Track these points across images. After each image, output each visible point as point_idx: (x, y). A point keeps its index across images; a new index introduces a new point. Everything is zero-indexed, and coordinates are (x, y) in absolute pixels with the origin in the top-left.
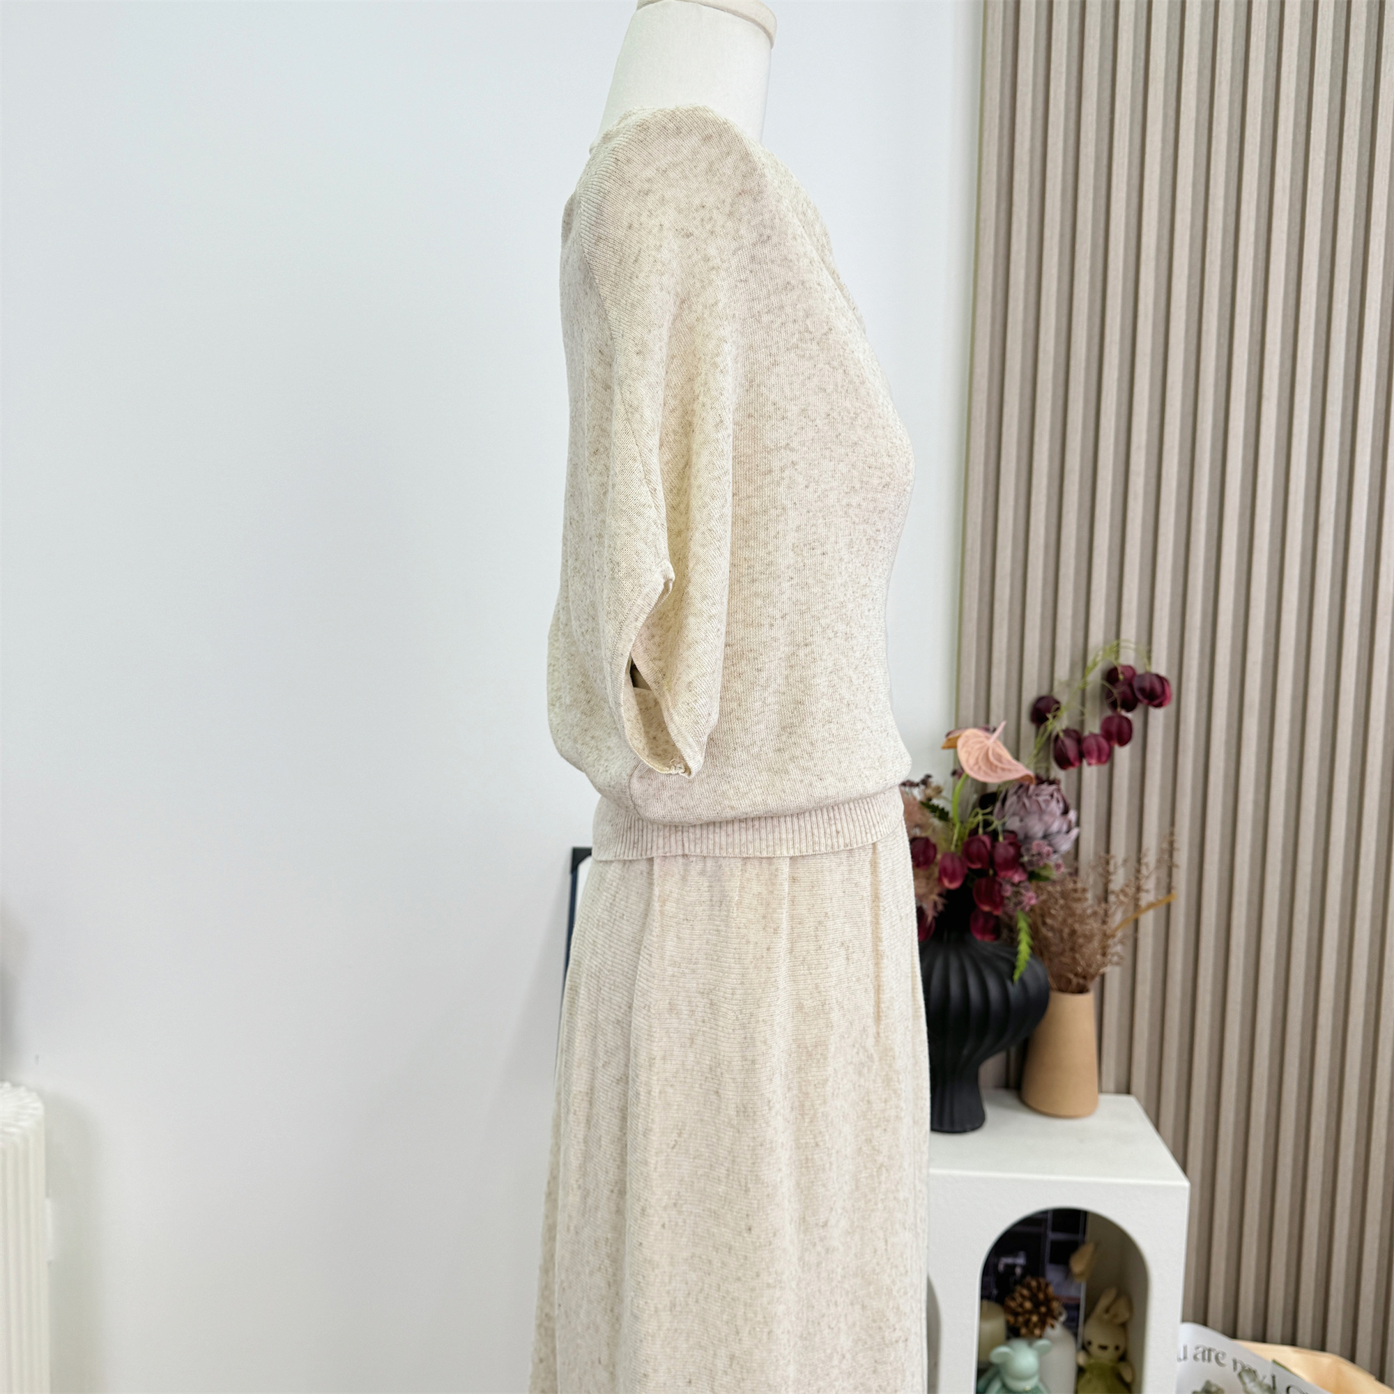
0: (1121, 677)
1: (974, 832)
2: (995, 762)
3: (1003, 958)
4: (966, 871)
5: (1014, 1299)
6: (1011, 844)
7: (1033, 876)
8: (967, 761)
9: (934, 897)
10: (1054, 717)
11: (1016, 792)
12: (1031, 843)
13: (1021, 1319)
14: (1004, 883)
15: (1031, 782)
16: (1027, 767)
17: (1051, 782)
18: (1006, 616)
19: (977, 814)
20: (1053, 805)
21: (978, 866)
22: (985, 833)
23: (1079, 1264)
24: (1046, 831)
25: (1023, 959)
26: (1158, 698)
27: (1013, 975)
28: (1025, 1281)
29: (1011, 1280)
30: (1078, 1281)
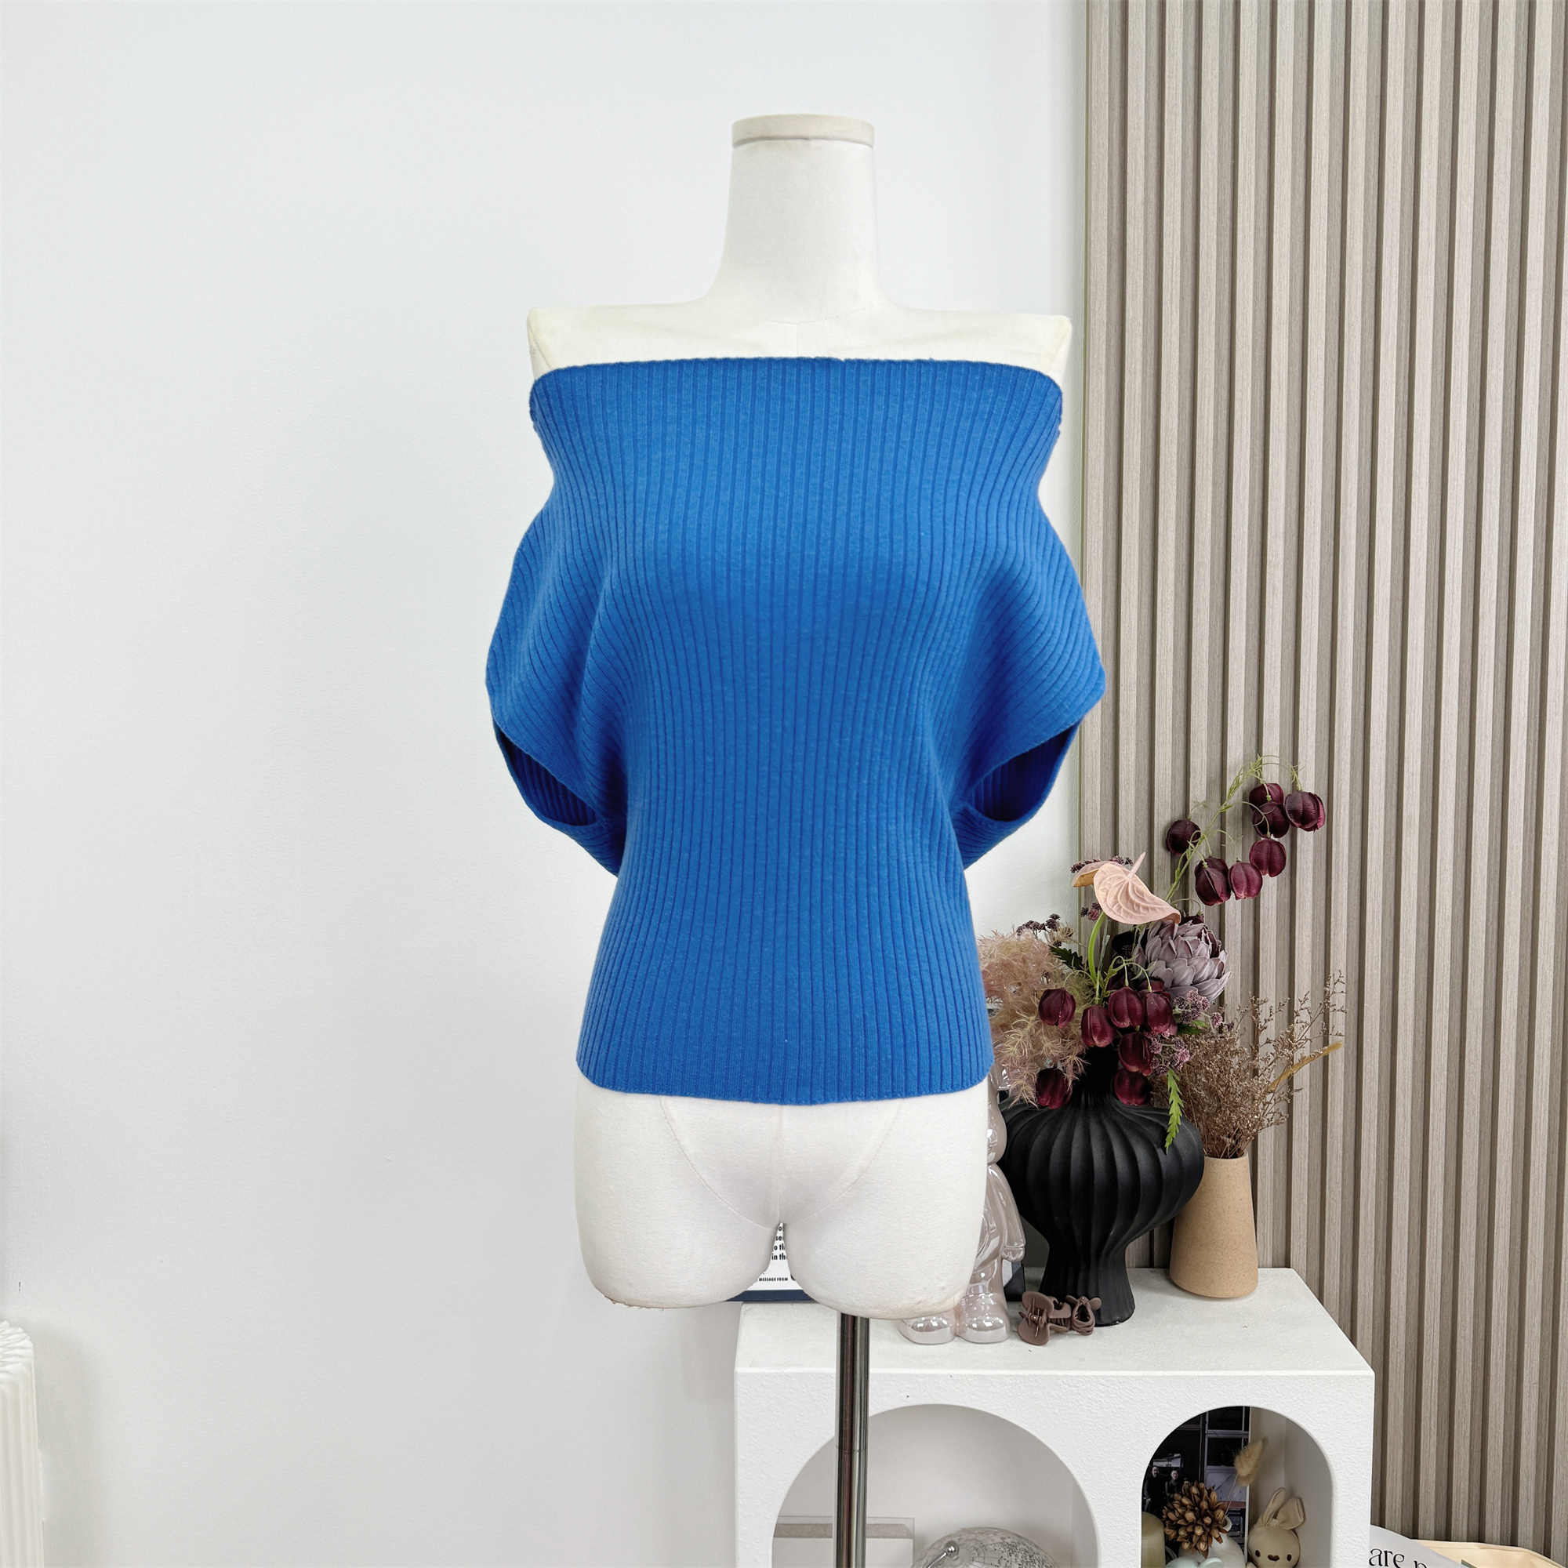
0: (1269, 796)
2: (1137, 901)
3: (1151, 1122)
5: (1174, 1512)
6: (1160, 993)
7: (1182, 1029)
8: (1107, 902)
10: (1195, 844)
11: (1157, 934)
12: (1180, 992)
14: (1154, 1041)
15: (1176, 922)
17: (1197, 920)
18: (1133, 729)
20: (1202, 946)
23: (1245, 1465)
24: (1196, 977)
25: (1175, 1124)
26: (1312, 820)
27: (1165, 1142)
28: (1183, 1486)
29: (1166, 1485)
30: (1243, 1484)
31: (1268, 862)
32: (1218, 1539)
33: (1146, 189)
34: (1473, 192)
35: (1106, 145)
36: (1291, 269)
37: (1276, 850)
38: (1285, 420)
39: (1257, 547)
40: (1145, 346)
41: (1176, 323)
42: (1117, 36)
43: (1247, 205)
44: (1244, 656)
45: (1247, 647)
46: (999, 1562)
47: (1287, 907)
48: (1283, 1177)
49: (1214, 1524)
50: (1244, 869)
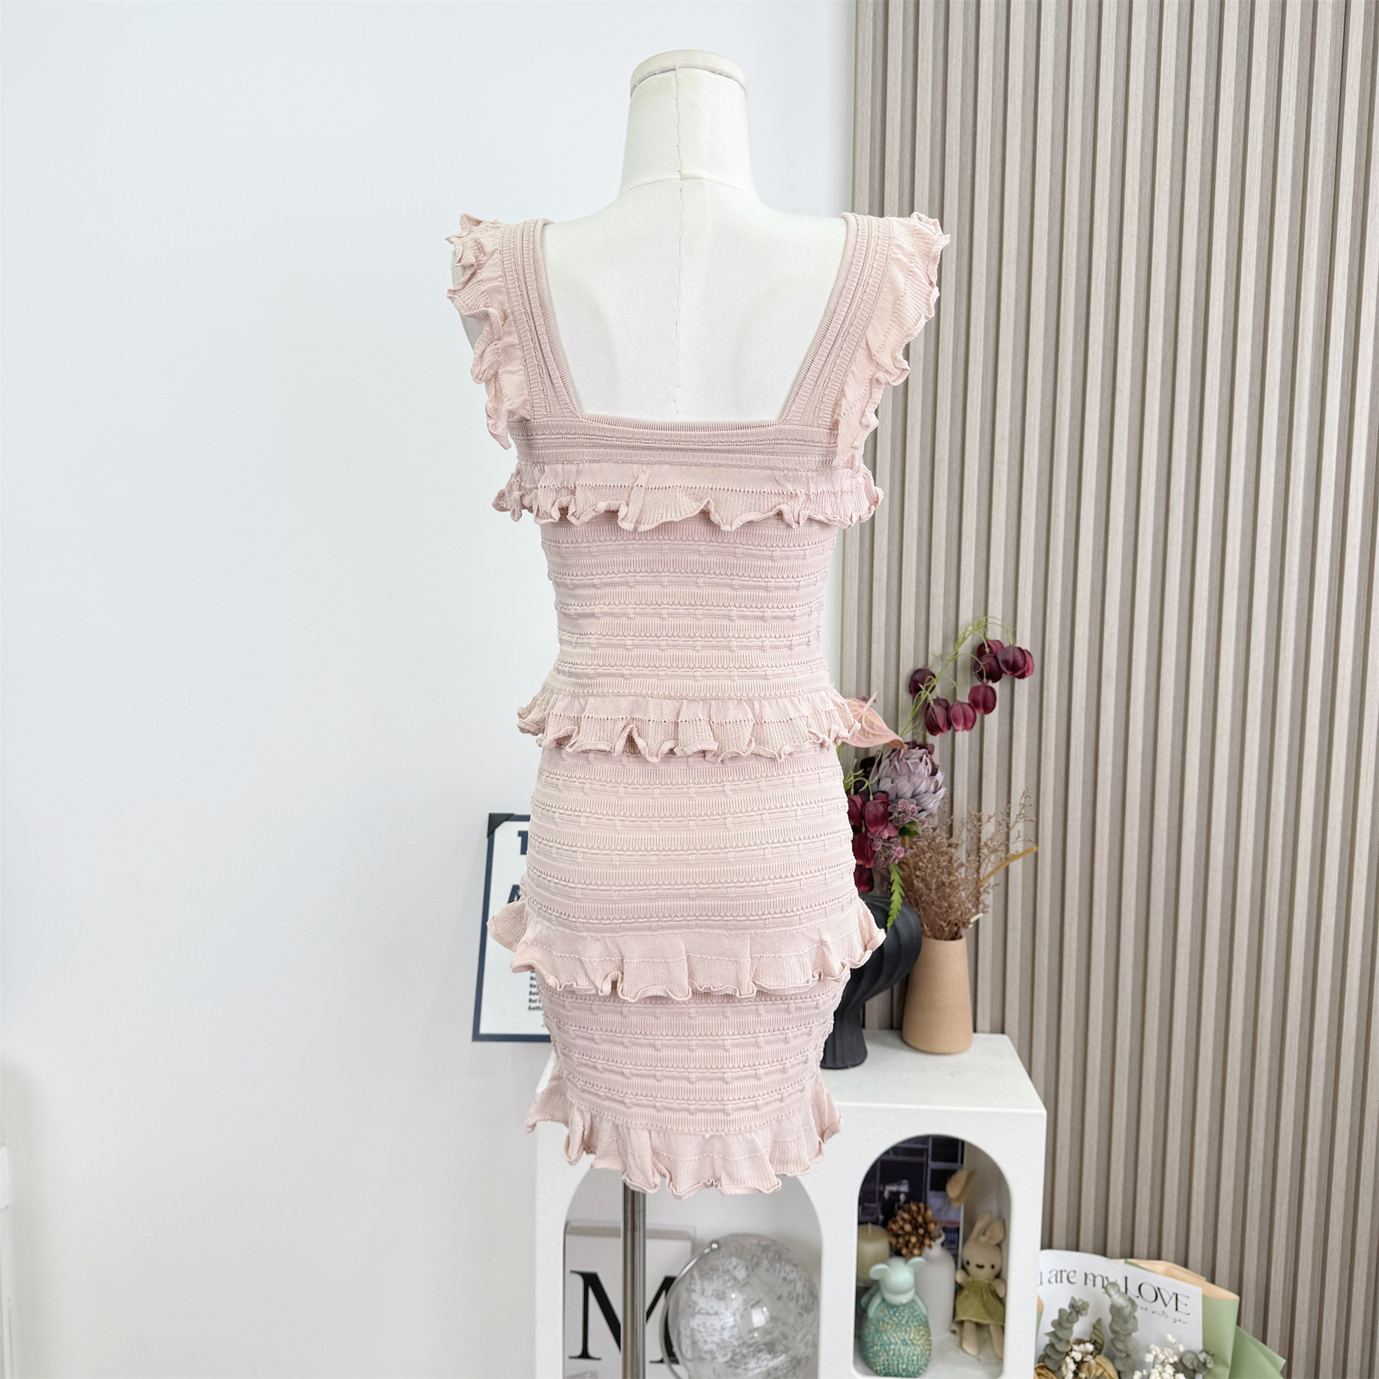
0: (987, 650)
2: (868, 729)
3: (878, 908)
5: (896, 1223)
6: (881, 802)
7: (903, 831)
10: (927, 689)
11: (889, 757)
12: (899, 803)
13: (901, 1240)
14: (874, 839)
15: (902, 747)
16: (902, 735)
17: (921, 747)
18: (884, 594)
20: (922, 765)
22: (856, 792)
23: (954, 1189)
24: (914, 791)
25: (896, 908)
26: (1020, 669)
27: (886, 923)
28: (907, 1206)
29: (896, 1206)
30: (955, 1205)
31: (983, 702)
32: (930, 1246)
33: (901, 152)
34: (1170, 157)
35: (870, 115)
36: (1020, 218)
37: (990, 693)
38: (1011, 343)
39: (987, 447)
42: (880, 26)
43: (983, 166)
44: (974, 536)
45: (977, 530)
46: (752, 1257)
47: (1007, 741)
48: (1000, 960)
49: (927, 1235)
50: (963, 708)
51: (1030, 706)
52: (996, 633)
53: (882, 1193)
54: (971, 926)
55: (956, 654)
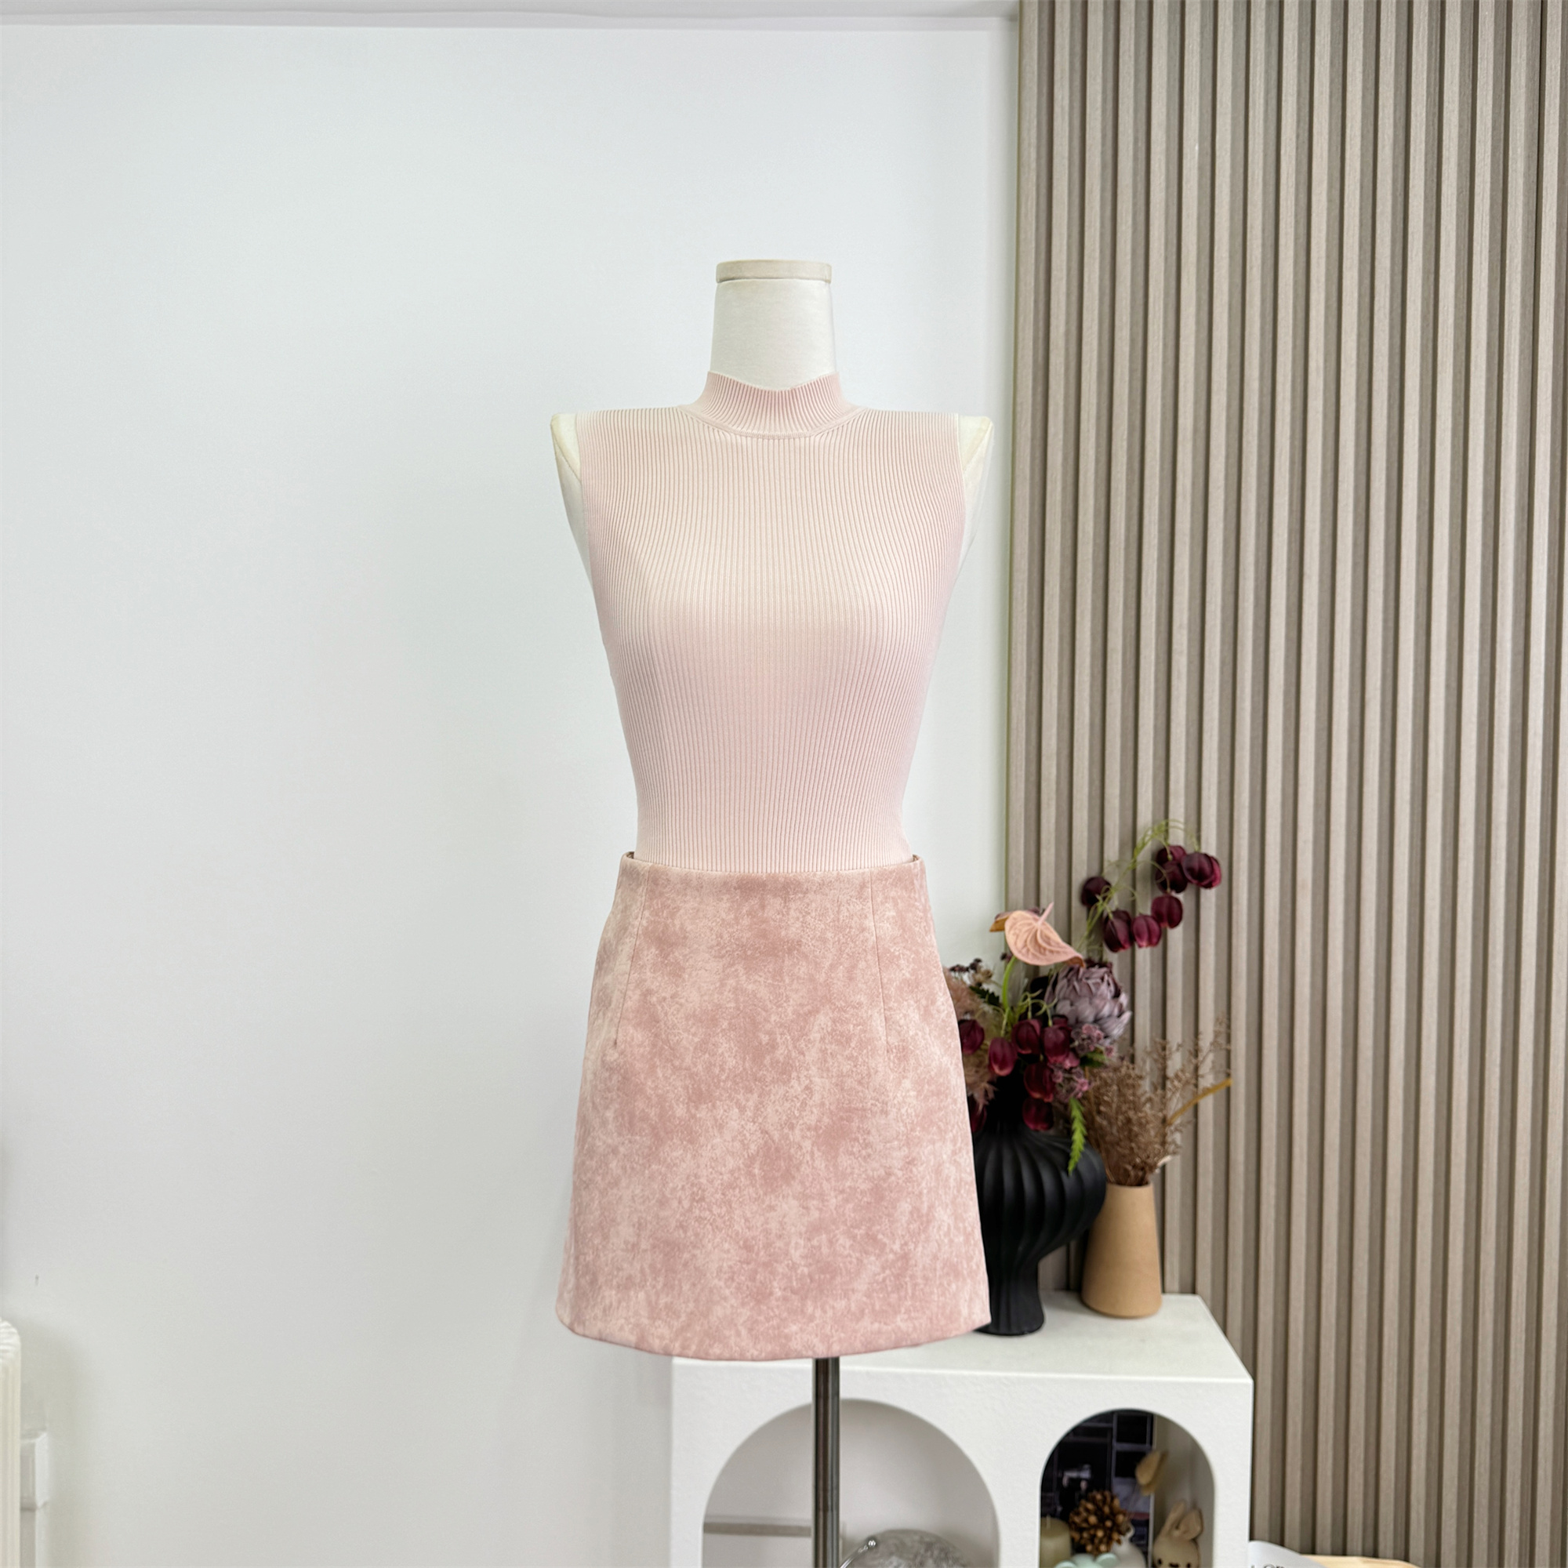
0: (1170, 857)
1: (1024, 1016)
2: (1044, 945)
3: (1056, 1149)
4: (1016, 1057)
5: (1078, 1514)
6: (1061, 1028)
7: (1085, 1061)
8: (1016, 943)
9: (985, 1085)
10: (1104, 899)
11: (1066, 976)
12: (1081, 1028)
13: (1085, 1535)
14: (1055, 1070)
15: (1081, 965)
16: (1078, 951)
17: (1102, 964)
18: (1053, 795)
19: (1026, 998)
20: (1104, 987)
21: (1029, 1052)
22: (1034, 1016)
23: (1144, 1475)
24: (1097, 1015)
25: (1078, 1150)
26: (1208, 878)
27: (1067, 1165)
28: (1090, 1495)
29: (1077, 1495)
30: (1145, 1494)
31: (1168, 915)
32: (1119, 1542)
33: (1067, 322)
35: (1033, 284)
37: (1175, 905)
39: (1164, 635)
40: (1065, 459)
41: (1093, 440)
42: (1044, 191)
45: (1155, 727)
46: (916, 1556)
47: (1192, 960)
48: (1190, 1210)
49: (1115, 1528)
50: (1147, 922)
51: (1218, 919)
52: (1178, 837)
53: (1060, 1480)
54: (1157, 1171)
55: (1135, 861)
